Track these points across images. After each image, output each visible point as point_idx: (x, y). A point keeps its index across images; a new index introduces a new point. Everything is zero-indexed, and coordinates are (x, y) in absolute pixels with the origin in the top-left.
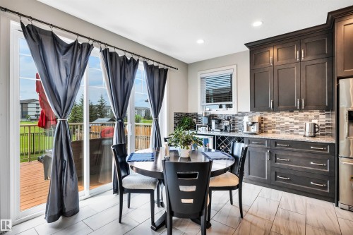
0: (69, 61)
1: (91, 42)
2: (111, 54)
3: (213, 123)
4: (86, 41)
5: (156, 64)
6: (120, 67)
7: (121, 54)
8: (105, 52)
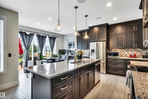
0: (29, 38)
1: (34, 33)
2: (39, 35)
3: (69, 52)
4: (33, 33)
5: (52, 36)
6: (41, 39)
7: (41, 35)
8: (37, 35)
